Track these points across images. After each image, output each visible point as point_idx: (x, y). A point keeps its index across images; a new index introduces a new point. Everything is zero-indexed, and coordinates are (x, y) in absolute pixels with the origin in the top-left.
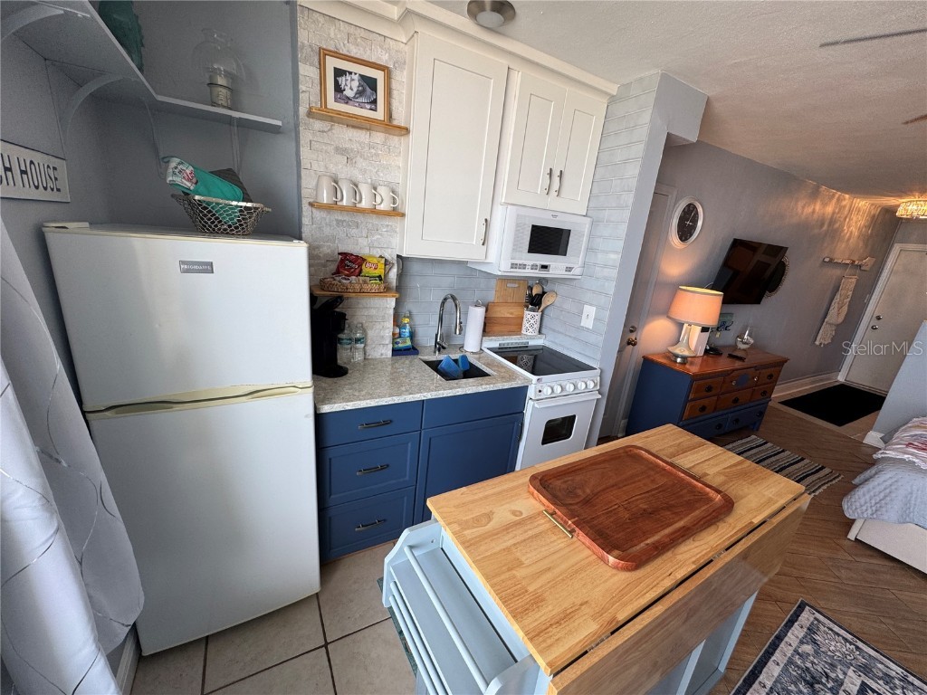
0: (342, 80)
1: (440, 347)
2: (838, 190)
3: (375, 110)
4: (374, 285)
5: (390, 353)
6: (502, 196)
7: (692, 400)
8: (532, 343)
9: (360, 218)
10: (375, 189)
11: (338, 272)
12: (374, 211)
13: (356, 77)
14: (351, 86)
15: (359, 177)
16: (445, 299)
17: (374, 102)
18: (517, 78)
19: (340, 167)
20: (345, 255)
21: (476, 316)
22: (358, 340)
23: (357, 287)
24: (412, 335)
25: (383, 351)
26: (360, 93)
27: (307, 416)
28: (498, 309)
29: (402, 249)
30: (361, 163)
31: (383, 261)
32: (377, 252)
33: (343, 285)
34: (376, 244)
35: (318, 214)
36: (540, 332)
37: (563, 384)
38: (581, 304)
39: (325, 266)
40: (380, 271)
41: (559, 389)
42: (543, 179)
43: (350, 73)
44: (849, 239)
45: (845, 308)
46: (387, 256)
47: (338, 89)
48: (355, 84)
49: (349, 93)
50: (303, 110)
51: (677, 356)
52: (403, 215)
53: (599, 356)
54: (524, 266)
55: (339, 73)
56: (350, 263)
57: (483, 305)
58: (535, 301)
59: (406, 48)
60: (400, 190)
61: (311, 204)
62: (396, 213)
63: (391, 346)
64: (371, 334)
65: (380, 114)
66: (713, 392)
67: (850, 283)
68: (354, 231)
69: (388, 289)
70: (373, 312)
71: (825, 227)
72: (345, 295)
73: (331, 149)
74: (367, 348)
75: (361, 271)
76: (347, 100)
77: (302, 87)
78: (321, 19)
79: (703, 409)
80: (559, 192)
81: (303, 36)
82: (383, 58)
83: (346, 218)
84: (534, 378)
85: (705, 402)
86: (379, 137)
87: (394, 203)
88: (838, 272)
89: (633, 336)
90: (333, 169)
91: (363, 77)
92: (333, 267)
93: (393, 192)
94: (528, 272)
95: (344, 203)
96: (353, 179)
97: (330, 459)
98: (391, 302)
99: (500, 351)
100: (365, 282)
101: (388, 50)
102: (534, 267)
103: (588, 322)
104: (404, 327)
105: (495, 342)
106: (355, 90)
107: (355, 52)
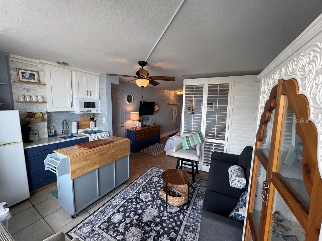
0: (24, 75)
1: (64, 133)
2: (165, 90)
3: (35, 80)
4: (40, 119)
5: (47, 137)
6: (75, 96)
7: (138, 136)
8: (93, 129)
9: (33, 104)
10: (37, 97)
11: (27, 117)
12: (37, 102)
13: (28, 74)
14: (27, 76)
15: (32, 95)
16: (63, 121)
17: (35, 78)
18: (73, 73)
19: (25, 93)
20: (29, 113)
21: (74, 125)
22: (36, 134)
23: (34, 120)
24: (55, 132)
25: (45, 136)
26: (30, 77)
27: (21, 149)
28: (82, 122)
29: (47, 110)
30: (32, 91)
31: (42, 113)
32: (40, 112)
33: (30, 120)
34: (39, 110)
35: (19, 104)
36: (95, 126)
37: (98, 136)
38: (102, 118)
39: (23, 116)
40: (41, 116)
41: (97, 137)
42: (86, 93)
43: (26, 73)
44: (172, 99)
45: (176, 114)
46: (43, 112)
47: (23, 76)
48: (28, 75)
49: (26, 77)
50: (12, 81)
51: (134, 128)
52: (46, 102)
53: (107, 129)
54: (84, 111)
55: (23, 73)
56: (31, 115)
57: (76, 122)
58: (92, 119)
59: (42, 67)
60: (45, 97)
61: (16, 102)
62: (44, 102)
63: (47, 135)
64: (40, 132)
65: (37, 81)
66: (142, 134)
67: (175, 108)
68: (32, 107)
69: (44, 120)
70: (40, 126)
71: (165, 97)
72: (30, 122)
73: (22, 89)
74: (39, 136)
75: (35, 116)
76: (26, 78)
77: (12, 76)
78: (16, 62)
79: (141, 138)
80: (91, 95)
81: (11, 66)
82: (36, 69)
83: (28, 104)
84: (90, 135)
85: (141, 137)
86: (37, 86)
87: (43, 99)
88: (172, 106)
89: (123, 125)
90: (23, 93)
91: (30, 74)
92: (26, 116)
93: (43, 97)
94: (85, 112)
95: (28, 101)
96: (30, 95)
97: (30, 161)
98: (46, 123)
99: (84, 132)
100: (36, 119)
101: (37, 68)
102: (87, 111)
103: (104, 122)
104: (52, 130)
105: (82, 130)
106: (28, 76)
107: (27, 68)
